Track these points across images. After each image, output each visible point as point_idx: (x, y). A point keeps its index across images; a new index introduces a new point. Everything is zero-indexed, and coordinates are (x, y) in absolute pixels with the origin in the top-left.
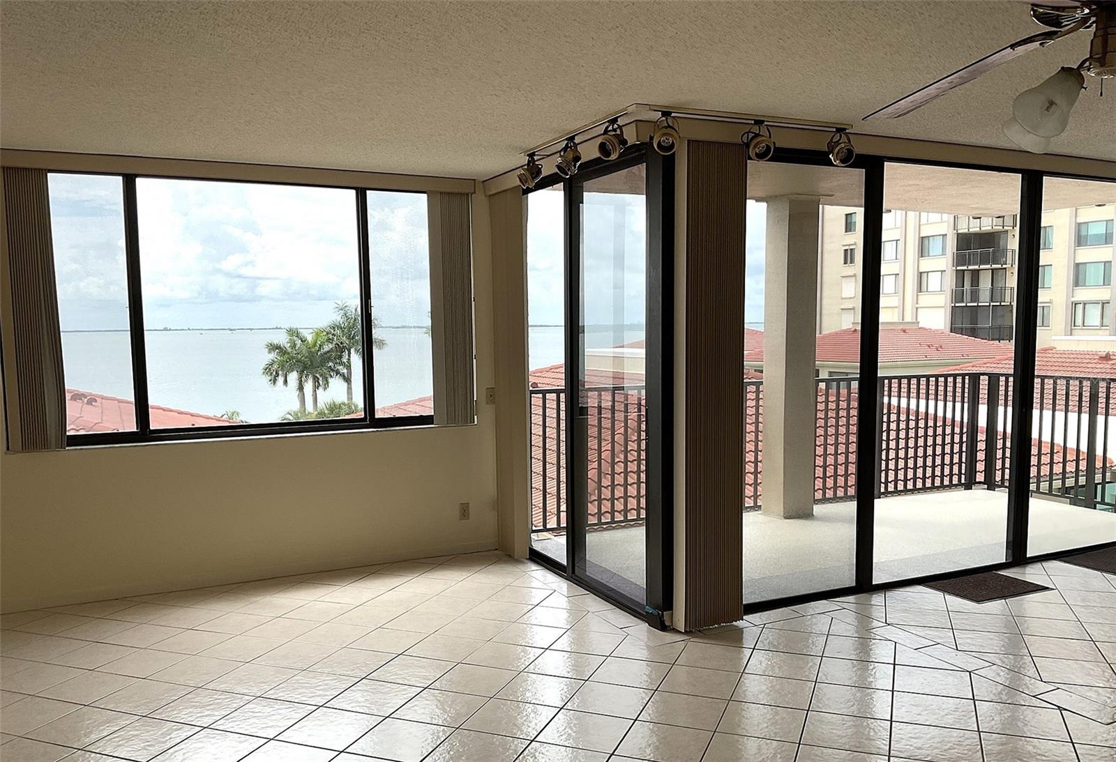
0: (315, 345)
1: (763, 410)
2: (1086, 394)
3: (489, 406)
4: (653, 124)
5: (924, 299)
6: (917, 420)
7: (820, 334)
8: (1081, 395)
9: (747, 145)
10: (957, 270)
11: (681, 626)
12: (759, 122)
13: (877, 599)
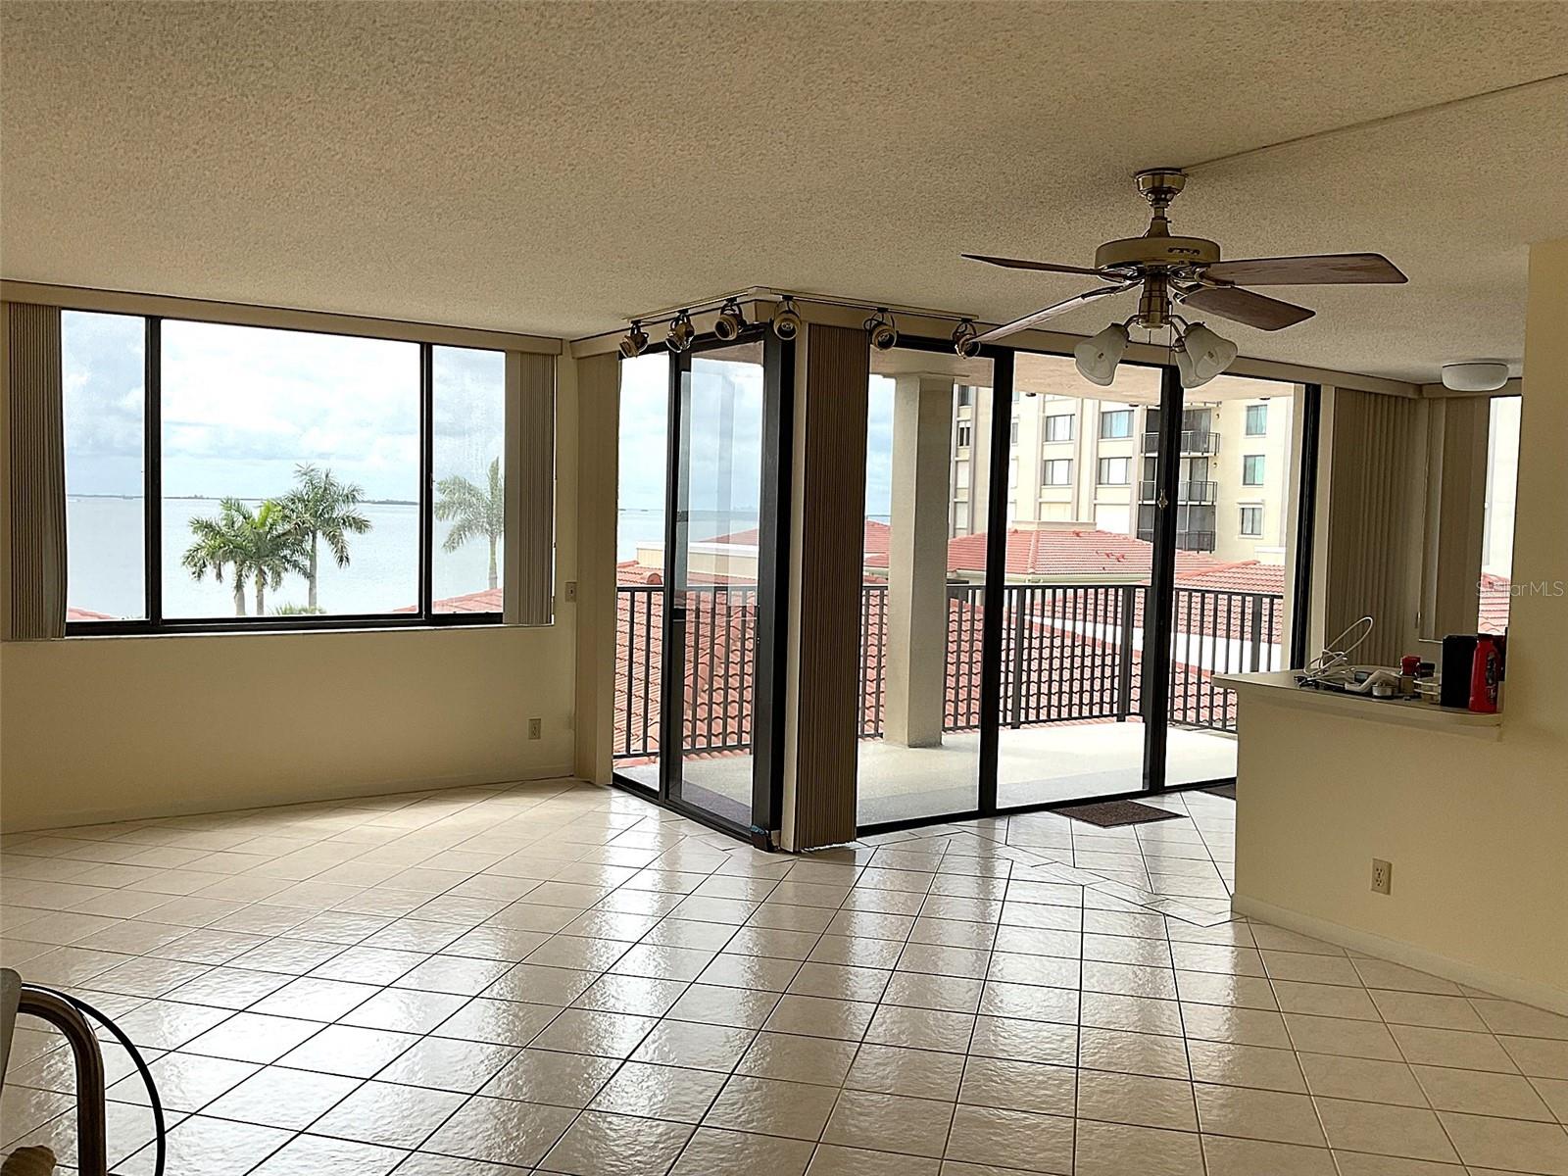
0: (263, 524)
1: (887, 619)
2: (1249, 610)
3: (570, 604)
4: (775, 305)
5: (1104, 494)
6: (1052, 638)
7: (954, 537)
8: (1243, 613)
9: (871, 332)
10: (1146, 458)
11: (789, 843)
12: (882, 310)
13: (1000, 824)
